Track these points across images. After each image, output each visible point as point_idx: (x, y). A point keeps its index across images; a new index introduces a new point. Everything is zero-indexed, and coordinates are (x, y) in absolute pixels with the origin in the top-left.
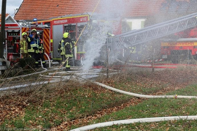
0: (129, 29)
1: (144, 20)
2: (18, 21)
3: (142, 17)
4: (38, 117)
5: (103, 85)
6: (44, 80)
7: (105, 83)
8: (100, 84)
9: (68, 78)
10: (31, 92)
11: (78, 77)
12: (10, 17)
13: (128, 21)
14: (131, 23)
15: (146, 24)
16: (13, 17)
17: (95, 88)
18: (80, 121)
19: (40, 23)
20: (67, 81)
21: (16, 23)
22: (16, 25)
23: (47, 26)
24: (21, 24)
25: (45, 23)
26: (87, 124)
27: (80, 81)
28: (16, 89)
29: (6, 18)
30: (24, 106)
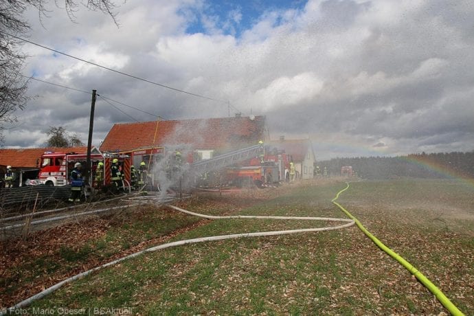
0: (200, 158)
1: (212, 151)
2: (102, 152)
3: (210, 149)
4: (118, 238)
5: (177, 208)
6: (125, 204)
7: (178, 206)
8: (175, 207)
9: (146, 202)
10: (112, 215)
11: (155, 201)
12: (95, 149)
13: (199, 151)
14: (202, 153)
15: (214, 155)
16: (98, 149)
17: (170, 211)
18: (156, 241)
19: (121, 154)
20: (145, 205)
21: (101, 154)
22: (100, 156)
23: (127, 156)
24: (104, 155)
25: (126, 154)
26: (163, 243)
27: (157, 204)
28: (98, 213)
29: (92, 150)
30: (106, 228)
